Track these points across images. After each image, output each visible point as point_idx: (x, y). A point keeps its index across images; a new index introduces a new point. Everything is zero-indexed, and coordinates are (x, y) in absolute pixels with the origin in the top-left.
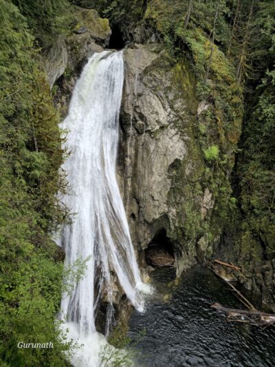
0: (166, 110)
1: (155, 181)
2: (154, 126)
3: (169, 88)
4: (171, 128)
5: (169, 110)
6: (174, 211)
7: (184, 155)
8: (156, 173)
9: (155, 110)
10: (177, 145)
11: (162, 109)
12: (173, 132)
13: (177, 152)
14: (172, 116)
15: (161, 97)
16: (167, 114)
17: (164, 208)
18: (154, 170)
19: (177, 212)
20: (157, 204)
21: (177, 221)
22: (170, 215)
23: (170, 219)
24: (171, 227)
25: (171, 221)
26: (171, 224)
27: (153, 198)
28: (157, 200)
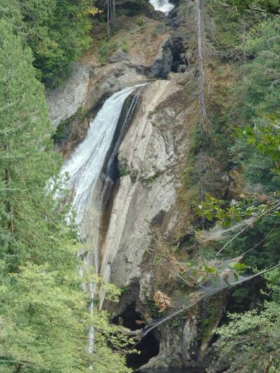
0: (168, 153)
1: (134, 238)
2: (148, 173)
3: (180, 127)
4: (168, 175)
5: (172, 153)
6: (148, 276)
7: (172, 206)
8: (137, 228)
9: (156, 153)
10: (168, 194)
11: (164, 152)
12: (169, 178)
13: (165, 202)
14: (172, 160)
15: (167, 137)
16: (168, 157)
17: (136, 272)
18: (136, 225)
19: (151, 278)
20: (129, 266)
21: (149, 290)
22: (142, 282)
23: (141, 286)
24: (140, 296)
25: (141, 289)
26: (141, 292)
27: (127, 259)
28: (131, 263)
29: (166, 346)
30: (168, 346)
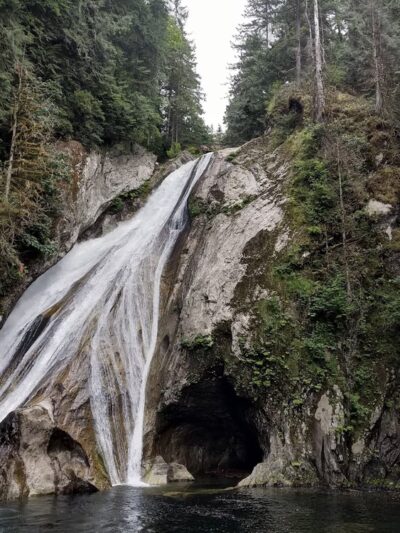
0: (258, 181)
1: (217, 271)
2: (233, 201)
5: (265, 180)
6: (245, 319)
7: (277, 223)
8: (222, 259)
9: (242, 184)
11: (254, 182)
13: (265, 222)
14: (267, 185)
16: (259, 184)
17: (225, 313)
18: (219, 255)
19: (252, 321)
20: (212, 307)
21: (249, 338)
22: (236, 327)
23: (234, 333)
24: (233, 349)
25: (235, 338)
26: (234, 343)
27: (207, 298)
28: (214, 302)
29: (284, 441)
30: (288, 441)
